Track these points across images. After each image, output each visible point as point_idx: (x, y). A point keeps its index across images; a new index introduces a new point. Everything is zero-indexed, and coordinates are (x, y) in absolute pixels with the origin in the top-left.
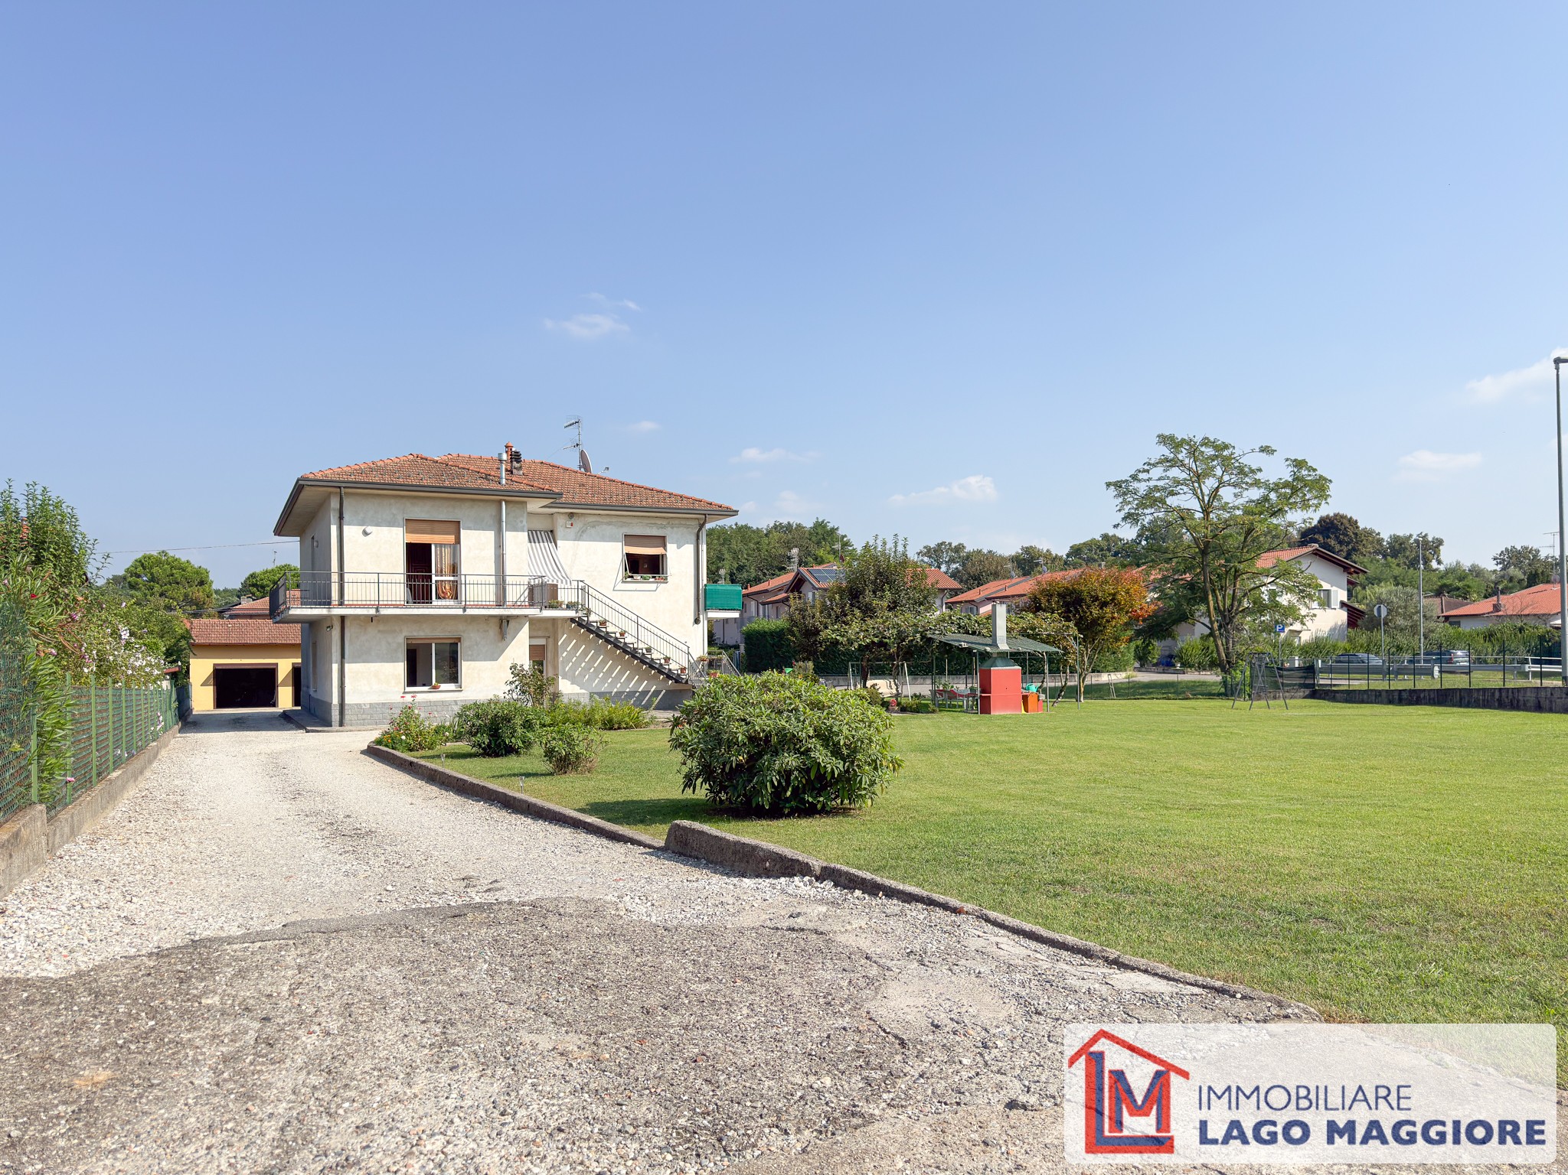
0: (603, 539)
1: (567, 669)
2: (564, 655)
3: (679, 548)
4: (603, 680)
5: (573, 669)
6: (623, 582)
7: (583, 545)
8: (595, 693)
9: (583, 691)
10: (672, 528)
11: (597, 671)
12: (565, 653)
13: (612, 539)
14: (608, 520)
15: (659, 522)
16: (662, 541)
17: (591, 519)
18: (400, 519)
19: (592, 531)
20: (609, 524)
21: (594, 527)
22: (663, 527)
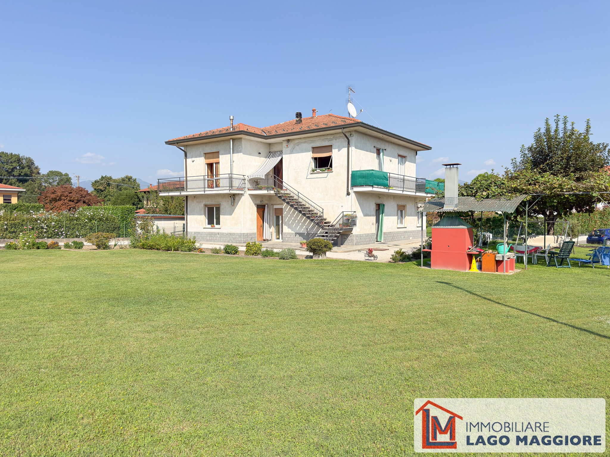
0: (302, 151)
1: (286, 220)
2: (285, 213)
3: (339, 151)
4: (301, 227)
5: (289, 221)
6: (311, 174)
7: (293, 156)
8: (297, 233)
9: (293, 232)
10: (336, 139)
11: (299, 222)
12: (286, 212)
13: (307, 151)
14: (304, 140)
15: (329, 137)
16: (329, 148)
17: (297, 141)
18: (202, 153)
19: (297, 148)
20: (305, 142)
21: (298, 145)
22: (332, 140)
